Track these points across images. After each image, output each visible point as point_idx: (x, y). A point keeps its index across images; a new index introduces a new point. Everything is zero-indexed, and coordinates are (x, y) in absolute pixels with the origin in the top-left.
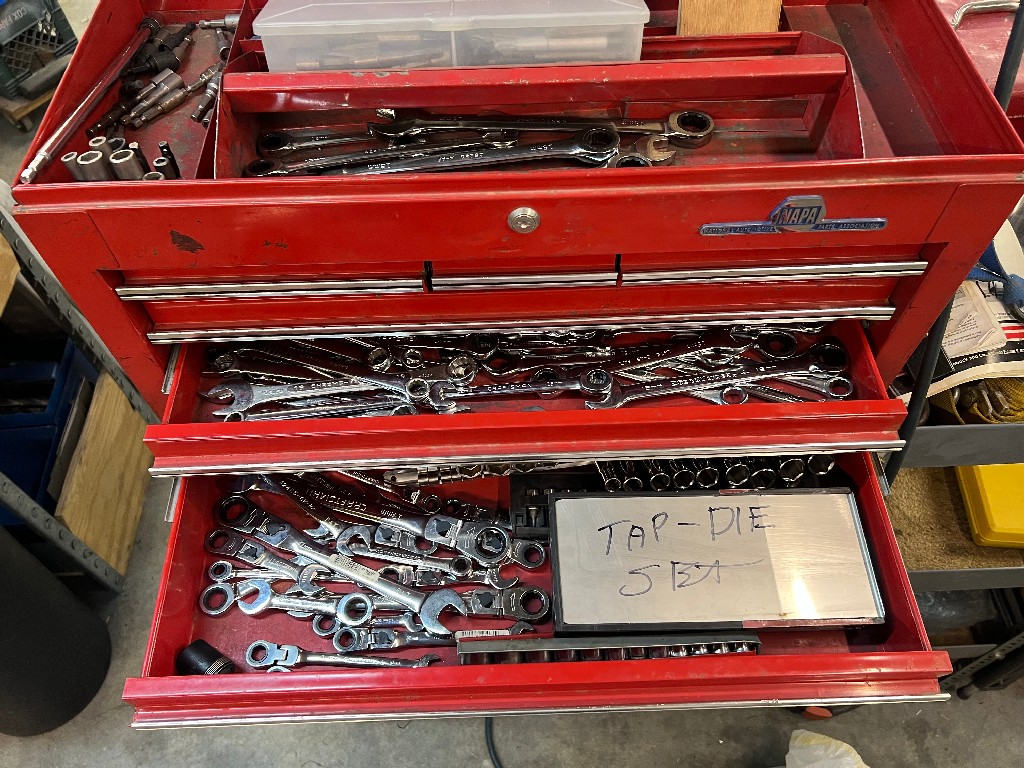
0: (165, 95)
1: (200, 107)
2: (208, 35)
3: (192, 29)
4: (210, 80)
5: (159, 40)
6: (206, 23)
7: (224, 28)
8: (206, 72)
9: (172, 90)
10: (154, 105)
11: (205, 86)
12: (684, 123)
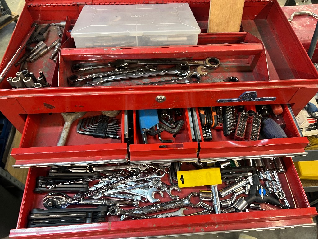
0: (41, 50)
1: (53, 55)
2: (55, 28)
3: (49, 26)
4: (55, 45)
5: (38, 30)
6: (54, 24)
7: (60, 26)
8: (54, 42)
9: (43, 49)
10: (37, 54)
11: (54, 47)
12: (210, 61)
